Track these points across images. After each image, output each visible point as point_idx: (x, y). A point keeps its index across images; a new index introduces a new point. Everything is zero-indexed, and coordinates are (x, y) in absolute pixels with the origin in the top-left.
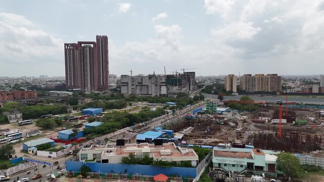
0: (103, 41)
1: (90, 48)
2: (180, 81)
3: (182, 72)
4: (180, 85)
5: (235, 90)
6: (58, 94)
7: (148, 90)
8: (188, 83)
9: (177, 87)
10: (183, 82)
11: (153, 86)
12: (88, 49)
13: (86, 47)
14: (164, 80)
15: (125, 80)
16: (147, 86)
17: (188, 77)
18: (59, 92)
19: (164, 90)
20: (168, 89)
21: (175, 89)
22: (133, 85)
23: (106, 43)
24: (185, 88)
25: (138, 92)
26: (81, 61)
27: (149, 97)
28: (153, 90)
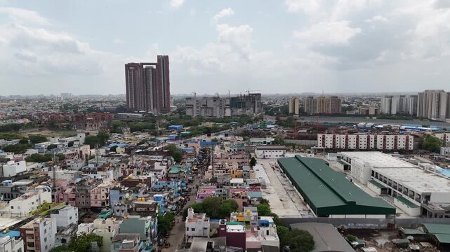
0: (164, 61)
1: (153, 69)
2: (244, 103)
3: (247, 94)
4: (244, 107)
5: (297, 111)
6: (128, 117)
7: (212, 112)
8: (252, 105)
9: (241, 110)
10: (247, 104)
11: (218, 108)
12: (150, 70)
13: (149, 68)
14: (228, 103)
15: (190, 103)
16: (212, 108)
17: (253, 99)
18: (128, 114)
19: (228, 113)
20: (232, 112)
21: (239, 111)
22: (198, 107)
23: (168, 63)
24: (249, 111)
25: (203, 114)
26: (143, 83)
27: (214, 119)
28: (218, 112)
